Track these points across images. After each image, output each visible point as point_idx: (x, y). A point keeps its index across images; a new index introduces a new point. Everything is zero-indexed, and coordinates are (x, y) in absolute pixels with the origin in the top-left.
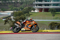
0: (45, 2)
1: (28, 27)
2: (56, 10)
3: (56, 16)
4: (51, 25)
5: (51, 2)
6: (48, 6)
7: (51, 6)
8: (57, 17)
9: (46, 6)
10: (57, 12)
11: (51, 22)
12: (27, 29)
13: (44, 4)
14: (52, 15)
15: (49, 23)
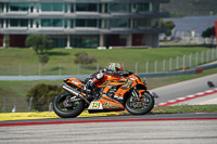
0: (11, 12)
1: (112, 97)
2: (51, 41)
3: (53, 62)
4: (35, 96)
5: (35, 10)
6: (22, 25)
7: (34, 26)
8: (56, 66)
9: (16, 25)
10: (57, 46)
11: (35, 84)
12: (110, 104)
13: (7, 20)
14: (37, 58)
15: (29, 89)
